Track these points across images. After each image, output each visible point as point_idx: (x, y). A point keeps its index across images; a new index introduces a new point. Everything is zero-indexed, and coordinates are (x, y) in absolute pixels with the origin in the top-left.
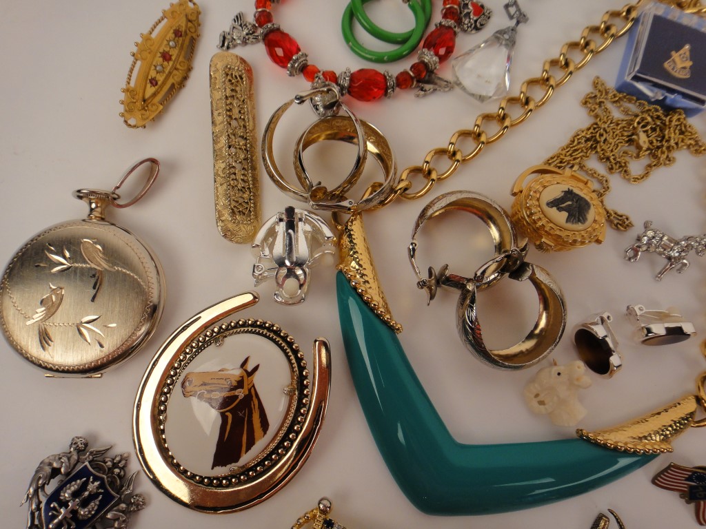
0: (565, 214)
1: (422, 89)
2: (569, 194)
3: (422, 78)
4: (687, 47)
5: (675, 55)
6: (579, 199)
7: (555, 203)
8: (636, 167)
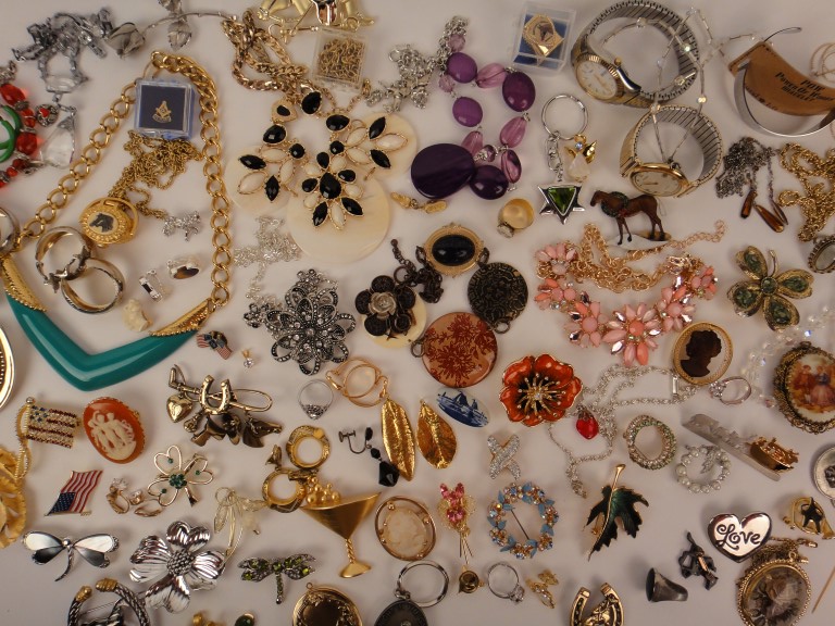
0: (101, 228)
1: (27, 172)
2: (101, 216)
3: (24, 167)
4: (164, 103)
5: (158, 110)
6: (106, 217)
7: (95, 223)
8: (165, 179)
